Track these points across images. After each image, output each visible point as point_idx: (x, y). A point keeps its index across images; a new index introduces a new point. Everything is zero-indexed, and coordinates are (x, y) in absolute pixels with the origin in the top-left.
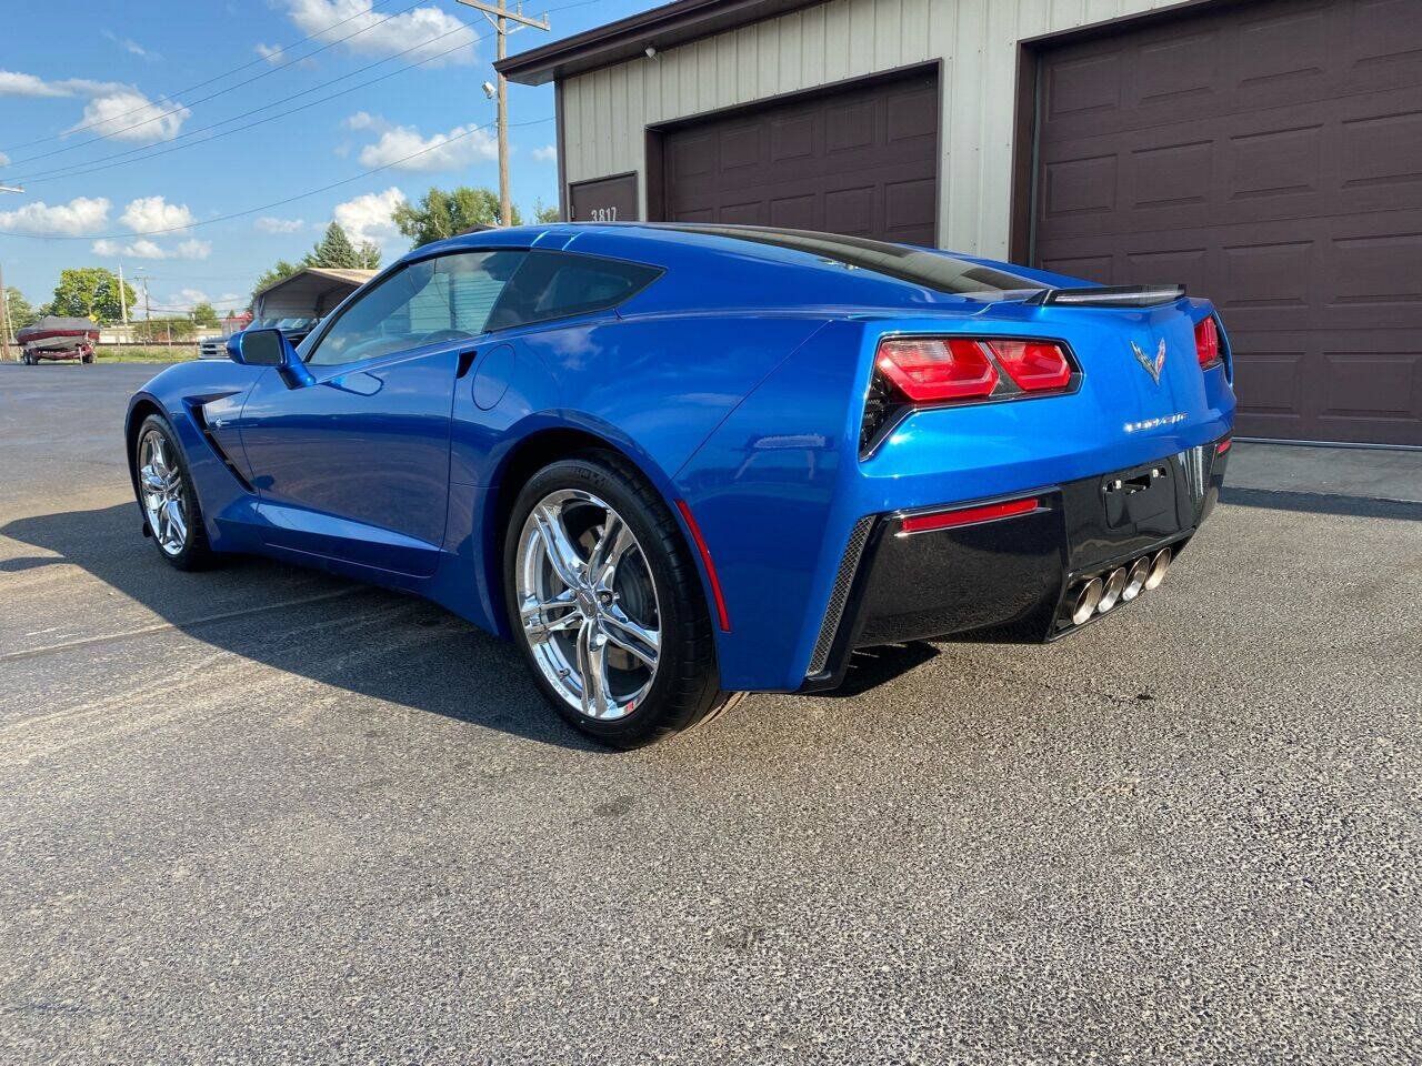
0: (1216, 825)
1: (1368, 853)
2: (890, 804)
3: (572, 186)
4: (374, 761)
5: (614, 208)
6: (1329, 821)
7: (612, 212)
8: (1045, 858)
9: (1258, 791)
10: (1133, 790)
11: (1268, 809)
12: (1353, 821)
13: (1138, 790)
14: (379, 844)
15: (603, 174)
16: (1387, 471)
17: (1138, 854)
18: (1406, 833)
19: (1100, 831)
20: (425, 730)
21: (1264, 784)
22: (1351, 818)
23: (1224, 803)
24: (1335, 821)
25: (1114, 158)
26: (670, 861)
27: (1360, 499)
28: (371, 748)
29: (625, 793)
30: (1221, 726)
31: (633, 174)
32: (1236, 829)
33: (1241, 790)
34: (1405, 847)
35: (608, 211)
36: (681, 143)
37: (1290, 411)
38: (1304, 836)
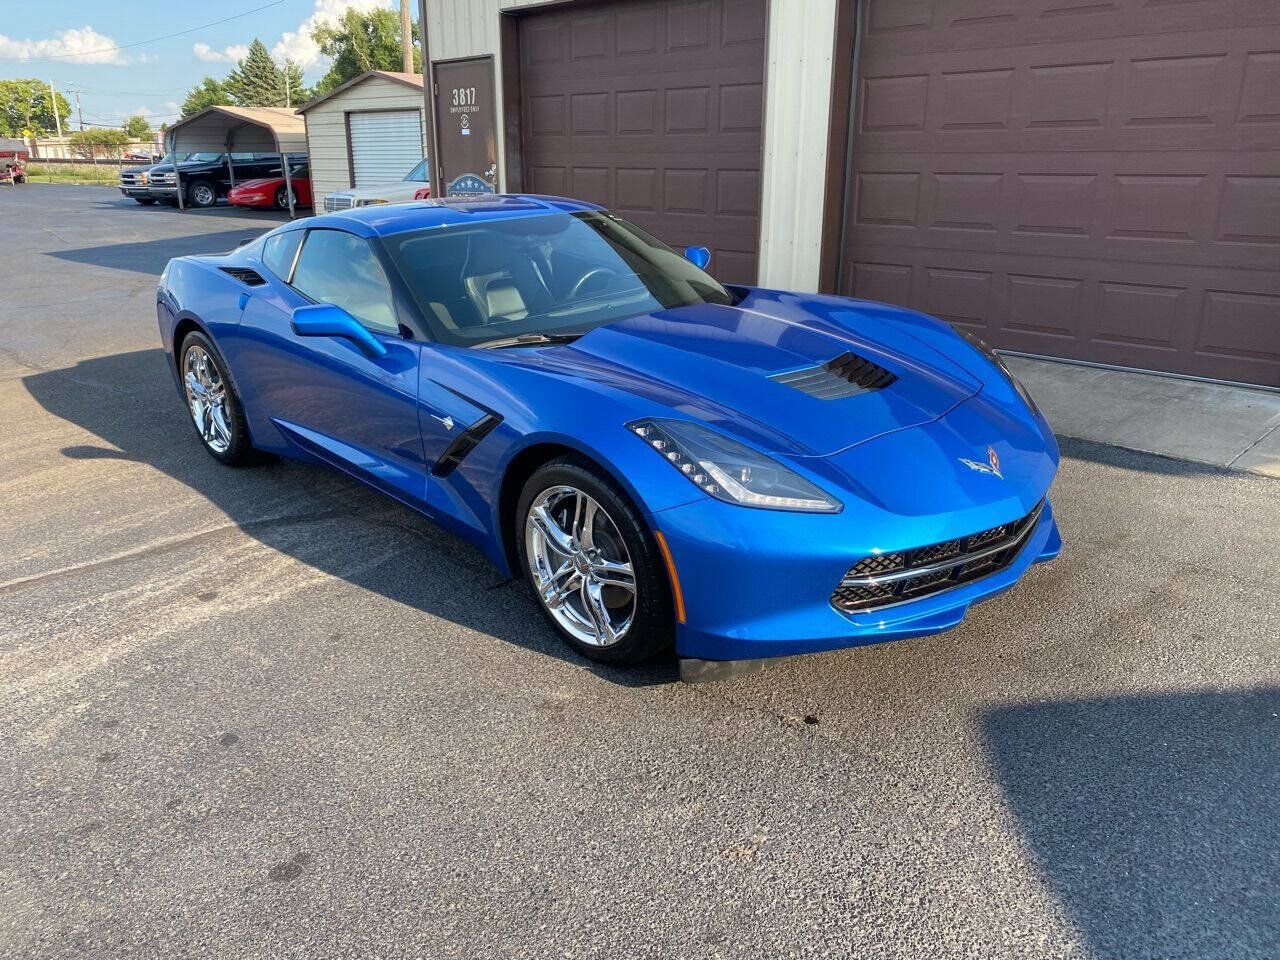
0: (810, 902)
1: (926, 945)
2: (536, 868)
3: (435, 64)
4: (95, 797)
5: (473, 89)
6: (909, 900)
7: (471, 92)
8: (644, 947)
9: (863, 858)
10: (755, 853)
11: (864, 882)
12: (930, 901)
13: (759, 854)
14: (62, 914)
15: (462, 55)
16: (1136, 405)
17: (728, 942)
18: (969, 919)
19: (705, 911)
20: (156, 752)
21: (872, 848)
22: (930, 896)
23: (829, 873)
24: (914, 900)
25: (925, 77)
26: (315, 944)
27: (1100, 444)
28: (98, 777)
29: (305, 848)
30: (864, 763)
31: (489, 57)
32: (825, 910)
33: (849, 855)
34: (962, 937)
35: (468, 91)
36: (535, 28)
37: (1065, 331)
38: (880, 921)
